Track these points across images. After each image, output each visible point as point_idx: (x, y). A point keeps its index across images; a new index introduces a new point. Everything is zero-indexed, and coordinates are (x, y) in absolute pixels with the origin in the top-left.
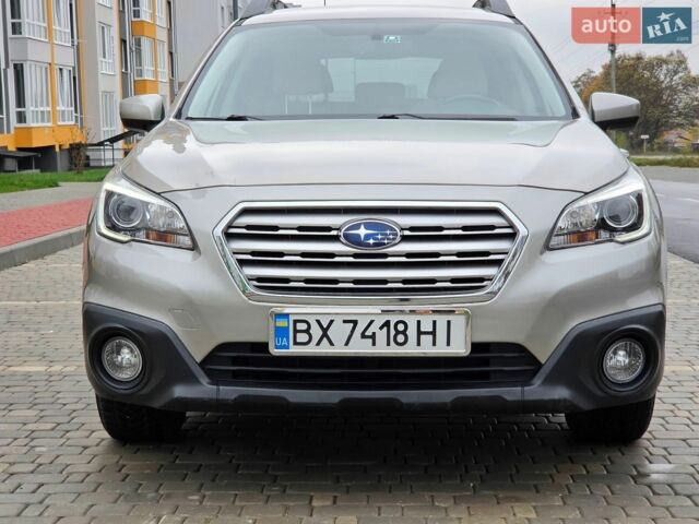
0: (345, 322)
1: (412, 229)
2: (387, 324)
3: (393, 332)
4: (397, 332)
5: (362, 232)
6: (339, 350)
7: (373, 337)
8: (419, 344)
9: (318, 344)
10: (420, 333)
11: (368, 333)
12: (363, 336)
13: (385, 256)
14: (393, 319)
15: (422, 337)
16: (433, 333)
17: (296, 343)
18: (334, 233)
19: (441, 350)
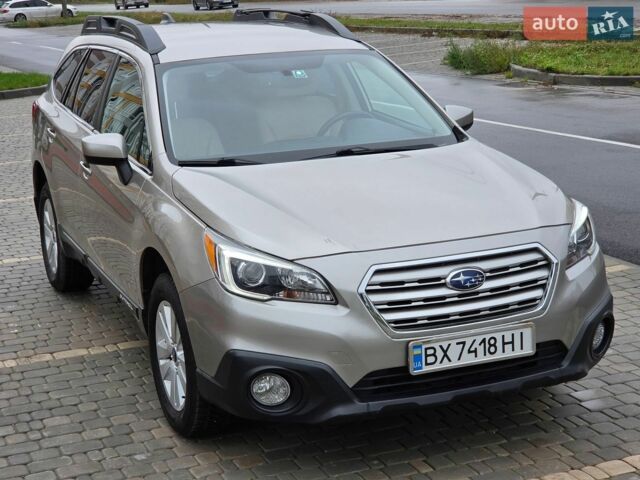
0: (458, 344)
1: (491, 271)
2: (484, 341)
3: (487, 346)
4: (490, 345)
5: (462, 278)
6: (455, 363)
7: (475, 351)
8: (504, 351)
9: (441, 362)
10: (504, 344)
11: (473, 349)
12: (469, 352)
13: (478, 293)
14: (488, 337)
15: (506, 346)
16: (512, 343)
17: (427, 364)
18: (443, 281)
19: (518, 353)
